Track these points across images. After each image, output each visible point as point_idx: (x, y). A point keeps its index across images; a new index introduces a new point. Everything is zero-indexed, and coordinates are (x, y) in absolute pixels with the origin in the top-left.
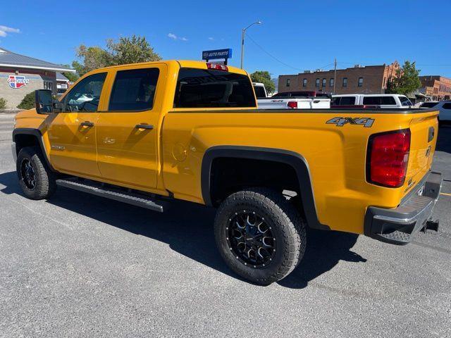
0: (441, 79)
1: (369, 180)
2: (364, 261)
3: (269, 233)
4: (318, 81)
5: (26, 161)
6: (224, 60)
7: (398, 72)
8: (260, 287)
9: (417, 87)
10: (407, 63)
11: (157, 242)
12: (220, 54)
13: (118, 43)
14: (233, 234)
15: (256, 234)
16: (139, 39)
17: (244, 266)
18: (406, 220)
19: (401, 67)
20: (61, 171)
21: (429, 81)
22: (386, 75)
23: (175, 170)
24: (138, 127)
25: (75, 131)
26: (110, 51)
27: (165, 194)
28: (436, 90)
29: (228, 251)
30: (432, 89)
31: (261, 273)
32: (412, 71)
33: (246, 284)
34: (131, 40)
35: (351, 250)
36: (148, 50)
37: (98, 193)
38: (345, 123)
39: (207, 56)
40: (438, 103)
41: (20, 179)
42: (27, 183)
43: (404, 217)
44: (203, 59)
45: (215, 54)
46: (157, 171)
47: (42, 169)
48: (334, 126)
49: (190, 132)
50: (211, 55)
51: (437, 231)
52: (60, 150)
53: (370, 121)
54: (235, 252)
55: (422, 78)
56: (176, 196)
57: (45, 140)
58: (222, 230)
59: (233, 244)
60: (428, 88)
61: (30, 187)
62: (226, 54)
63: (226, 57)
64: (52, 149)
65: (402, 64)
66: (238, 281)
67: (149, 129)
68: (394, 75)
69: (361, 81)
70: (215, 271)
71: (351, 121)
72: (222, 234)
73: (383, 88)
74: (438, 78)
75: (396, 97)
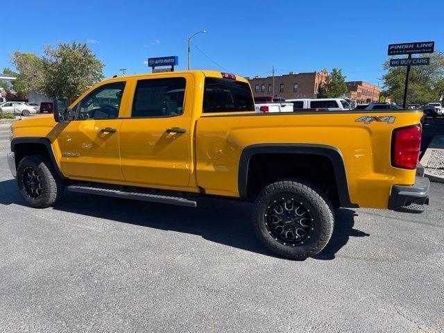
0: (363, 84)
1: (394, 164)
2: (368, 235)
3: (307, 215)
4: (257, 87)
5: (29, 171)
6: (171, 67)
7: (327, 78)
8: (299, 262)
9: (344, 92)
10: (334, 70)
11: (189, 235)
12: (166, 61)
13: (57, 49)
14: (270, 219)
15: (294, 217)
16: (80, 45)
17: (283, 246)
18: (422, 193)
19: (329, 74)
20: (71, 178)
21: (353, 86)
22: (317, 81)
23: (211, 168)
24: (168, 131)
25: (93, 137)
26: (48, 57)
27: (197, 190)
28: (359, 95)
29: (267, 234)
30: (355, 93)
31: (300, 249)
32: (339, 78)
33: (287, 261)
34: (71, 46)
35: (353, 228)
36: (90, 56)
37: (121, 195)
38: (372, 120)
39: (153, 63)
40: (368, 106)
41: (21, 189)
42: (29, 192)
43: (420, 191)
44: (149, 65)
45: (162, 61)
46: (190, 170)
47: (50, 177)
48: (362, 124)
49: (225, 133)
50: (156, 62)
51: (428, 204)
52: (74, 156)
53: (392, 119)
54: (274, 235)
55: (347, 83)
56: (207, 192)
57: (56, 148)
58: (261, 217)
59: (271, 228)
60: (353, 93)
61: (34, 195)
62: (172, 61)
63: (173, 64)
64: (63, 156)
65: (330, 72)
66: (277, 260)
67: (180, 132)
68: (323, 81)
69: (296, 86)
70: (255, 254)
71: (377, 119)
72: (261, 220)
73: (315, 93)
74: (360, 83)
75: (338, 100)
